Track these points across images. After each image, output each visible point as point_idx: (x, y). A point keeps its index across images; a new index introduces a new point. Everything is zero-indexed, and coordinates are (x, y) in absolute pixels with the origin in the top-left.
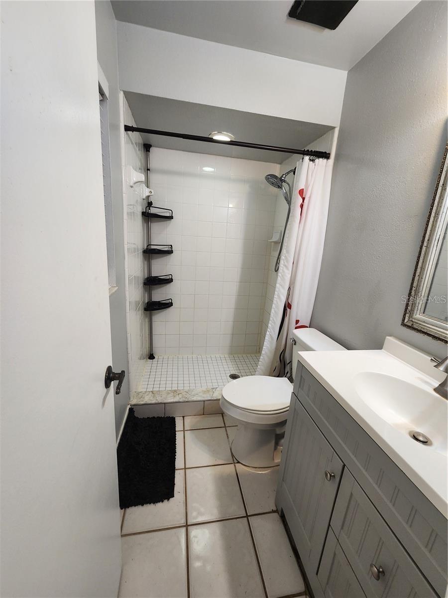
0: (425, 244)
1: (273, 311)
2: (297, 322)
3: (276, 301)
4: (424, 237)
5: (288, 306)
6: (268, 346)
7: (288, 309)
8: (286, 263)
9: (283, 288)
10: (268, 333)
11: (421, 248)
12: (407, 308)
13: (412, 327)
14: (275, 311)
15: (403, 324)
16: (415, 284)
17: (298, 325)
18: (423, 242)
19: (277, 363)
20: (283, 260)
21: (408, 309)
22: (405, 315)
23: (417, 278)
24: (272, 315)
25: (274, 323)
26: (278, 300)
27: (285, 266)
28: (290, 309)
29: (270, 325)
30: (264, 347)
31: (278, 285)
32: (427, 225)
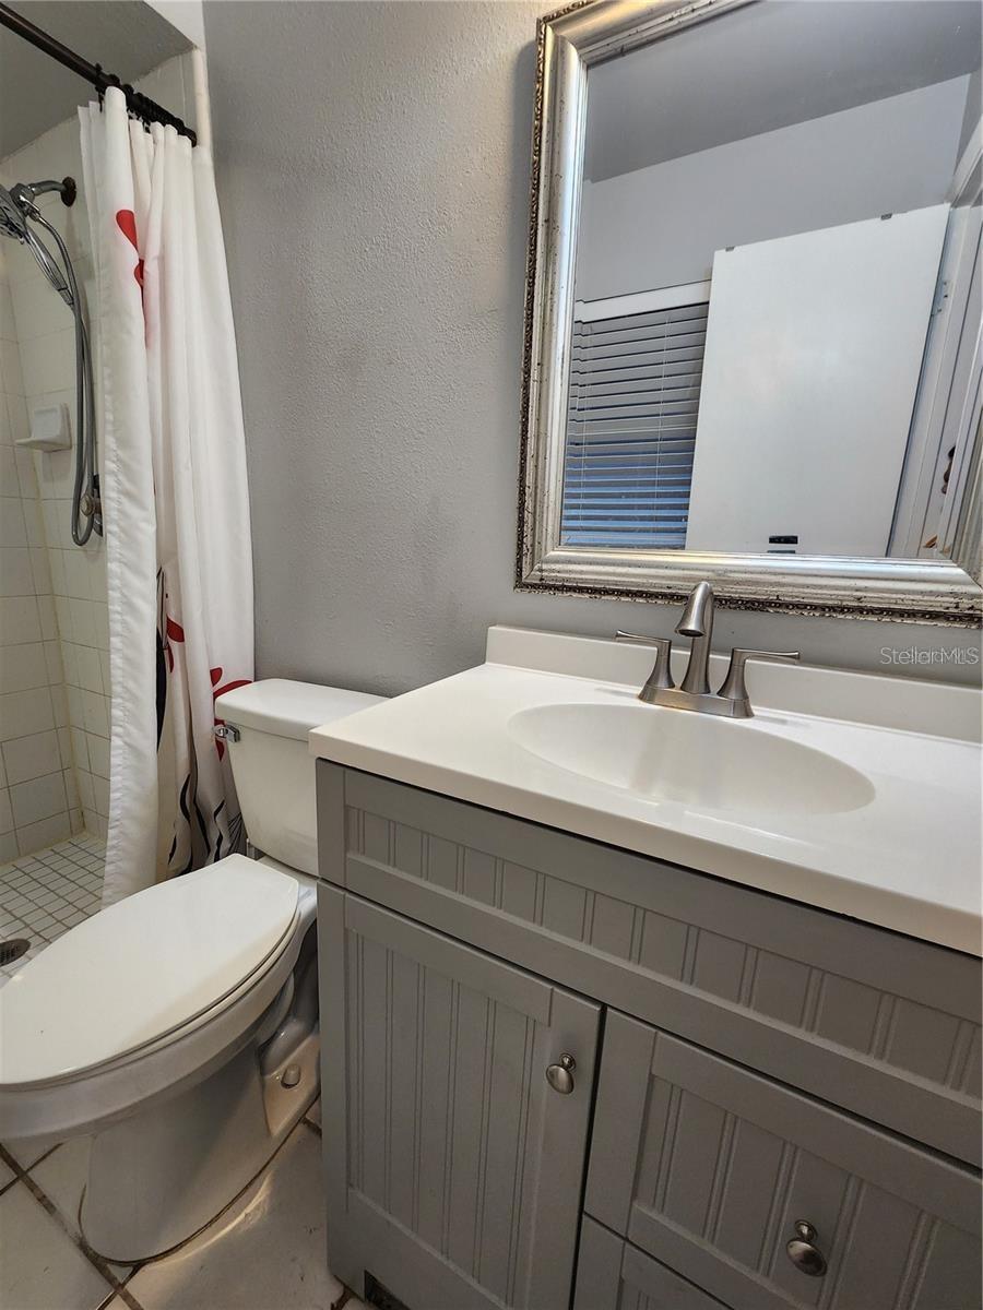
0: (534, 374)
1: (116, 660)
2: (216, 675)
3: (124, 622)
4: (528, 358)
5: (171, 632)
6: (127, 783)
7: (175, 645)
8: (128, 485)
9: (138, 571)
10: (116, 741)
11: (526, 387)
12: (522, 543)
13: (542, 585)
14: (127, 659)
15: (520, 584)
16: (529, 480)
17: (221, 684)
18: (527, 372)
19: (178, 826)
20: (113, 473)
21: (523, 546)
22: (519, 561)
23: (530, 464)
24: (117, 675)
25: (134, 699)
26: (128, 618)
27: (127, 494)
28: (183, 640)
29: (116, 712)
30: (113, 796)
31: (113, 566)
32: (530, 326)
